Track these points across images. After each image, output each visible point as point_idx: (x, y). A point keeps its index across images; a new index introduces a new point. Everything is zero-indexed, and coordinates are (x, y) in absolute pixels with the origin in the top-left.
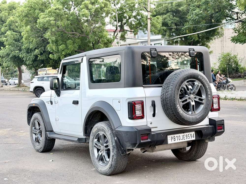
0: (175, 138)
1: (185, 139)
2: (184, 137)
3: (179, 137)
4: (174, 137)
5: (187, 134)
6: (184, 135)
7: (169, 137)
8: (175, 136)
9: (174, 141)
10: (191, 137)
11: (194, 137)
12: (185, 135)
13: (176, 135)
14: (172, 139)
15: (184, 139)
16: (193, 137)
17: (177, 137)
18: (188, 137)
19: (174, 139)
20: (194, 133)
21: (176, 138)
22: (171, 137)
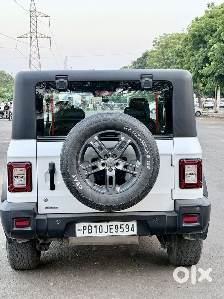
0: (91, 229)
1: (113, 232)
2: (110, 229)
3: (101, 227)
4: (89, 226)
5: (119, 224)
6: (112, 225)
7: (79, 226)
8: (91, 226)
9: (89, 233)
10: (127, 230)
11: (133, 230)
12: (114, 226)
13: (93, 225)
14: (84, 230)
15: (110, 232)
16: (131, 230)
17: (96, 227)
18: (120, 230)
19: (89, 230)
20: (135, 223)
21: (94, 229)
22: (83, 227)
